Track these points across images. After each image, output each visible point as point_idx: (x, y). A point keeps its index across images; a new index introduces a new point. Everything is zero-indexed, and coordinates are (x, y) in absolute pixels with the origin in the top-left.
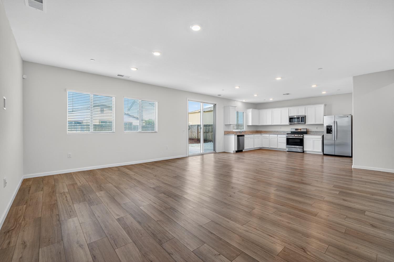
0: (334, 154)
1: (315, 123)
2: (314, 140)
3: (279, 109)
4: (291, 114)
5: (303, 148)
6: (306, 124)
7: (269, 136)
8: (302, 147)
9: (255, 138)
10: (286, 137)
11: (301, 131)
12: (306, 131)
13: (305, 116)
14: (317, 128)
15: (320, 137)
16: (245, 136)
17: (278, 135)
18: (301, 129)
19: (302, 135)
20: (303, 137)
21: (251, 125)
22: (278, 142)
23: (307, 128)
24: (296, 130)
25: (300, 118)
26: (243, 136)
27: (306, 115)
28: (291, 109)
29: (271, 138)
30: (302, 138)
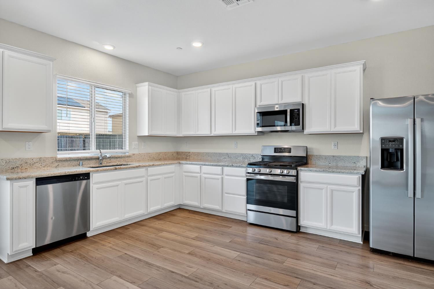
0: (410, 254)
1: (334, 130)
2: (332, 191)
3: (231, 86)
4: (261, 101)
5: (297, 217)
6: (306, 131)
7: (199, 171)
8: (292, 213)
9: (149, 178)
10: (244, 174)
11: (291, 154)
12: (305, 155)
13: (303, 105)
14: (336, 145)
15: (355, 180)
16: (94, 178)
17: (225, 169)
18: (290, 149)
19: (293, 172)
20: (297, 176)
21: (147, 135)
22: (225, 191)
23: (309, 146)
24: (276, 150)
25: (286, 111)
26: (86, 176)
27: (306, 102)
28: (261, 85)
29: (205, 178)
30: (292, 179)
